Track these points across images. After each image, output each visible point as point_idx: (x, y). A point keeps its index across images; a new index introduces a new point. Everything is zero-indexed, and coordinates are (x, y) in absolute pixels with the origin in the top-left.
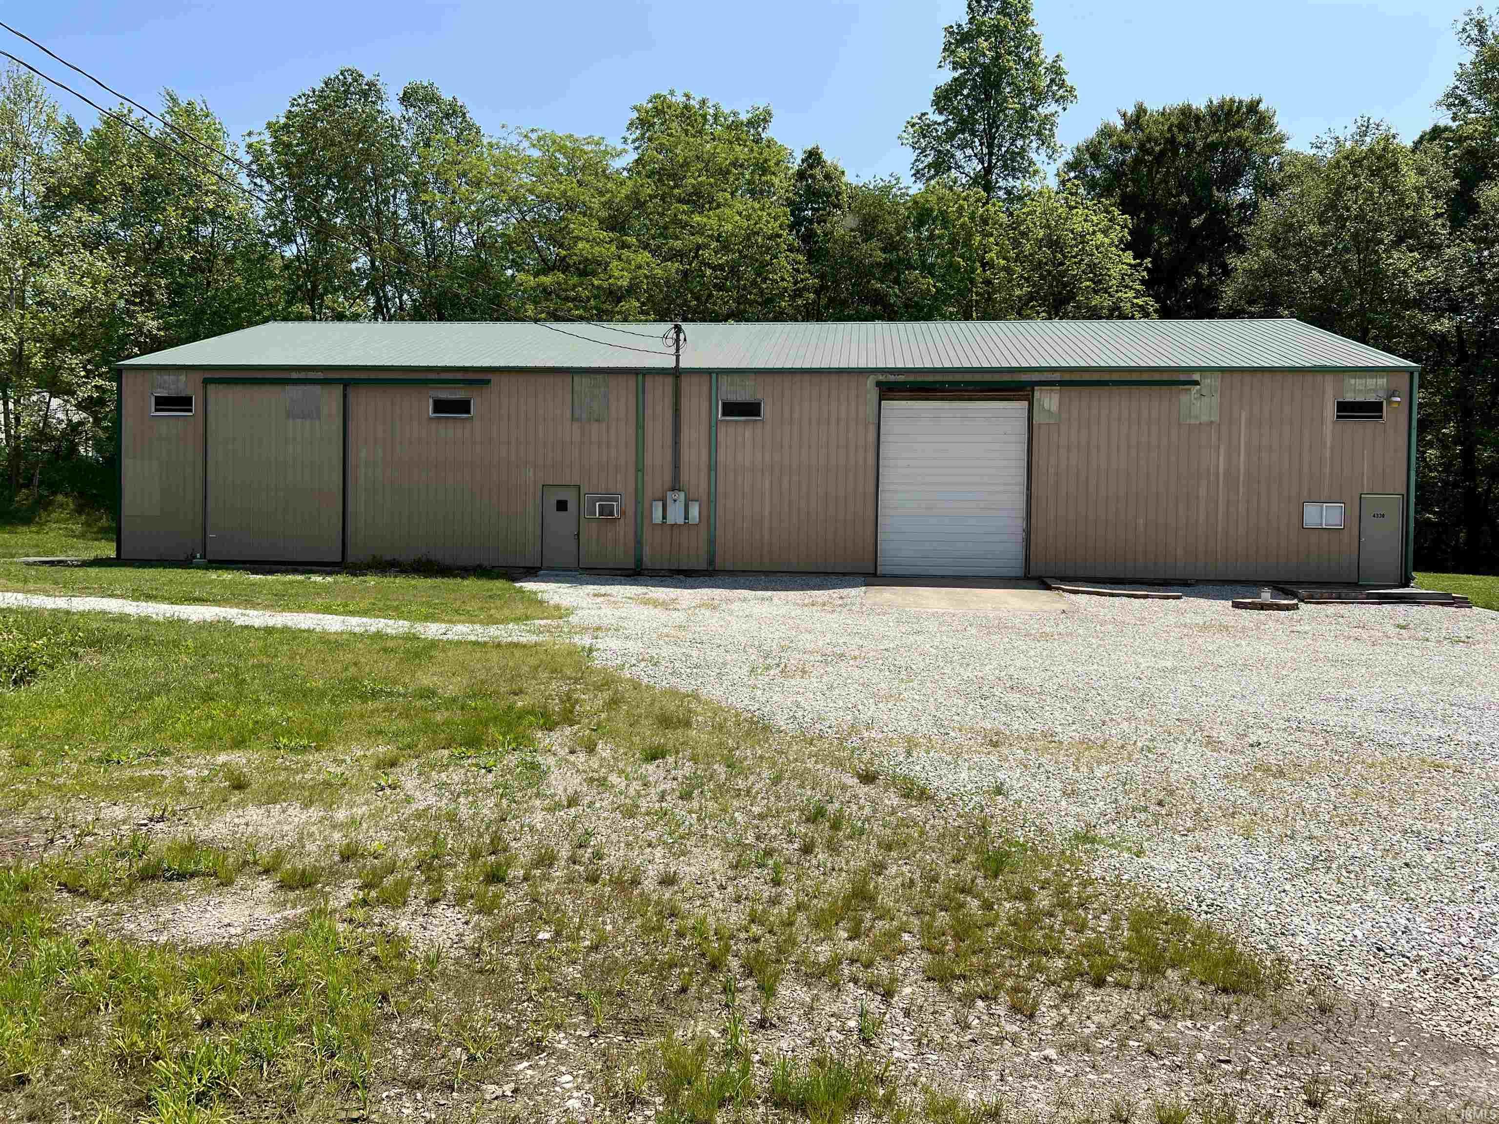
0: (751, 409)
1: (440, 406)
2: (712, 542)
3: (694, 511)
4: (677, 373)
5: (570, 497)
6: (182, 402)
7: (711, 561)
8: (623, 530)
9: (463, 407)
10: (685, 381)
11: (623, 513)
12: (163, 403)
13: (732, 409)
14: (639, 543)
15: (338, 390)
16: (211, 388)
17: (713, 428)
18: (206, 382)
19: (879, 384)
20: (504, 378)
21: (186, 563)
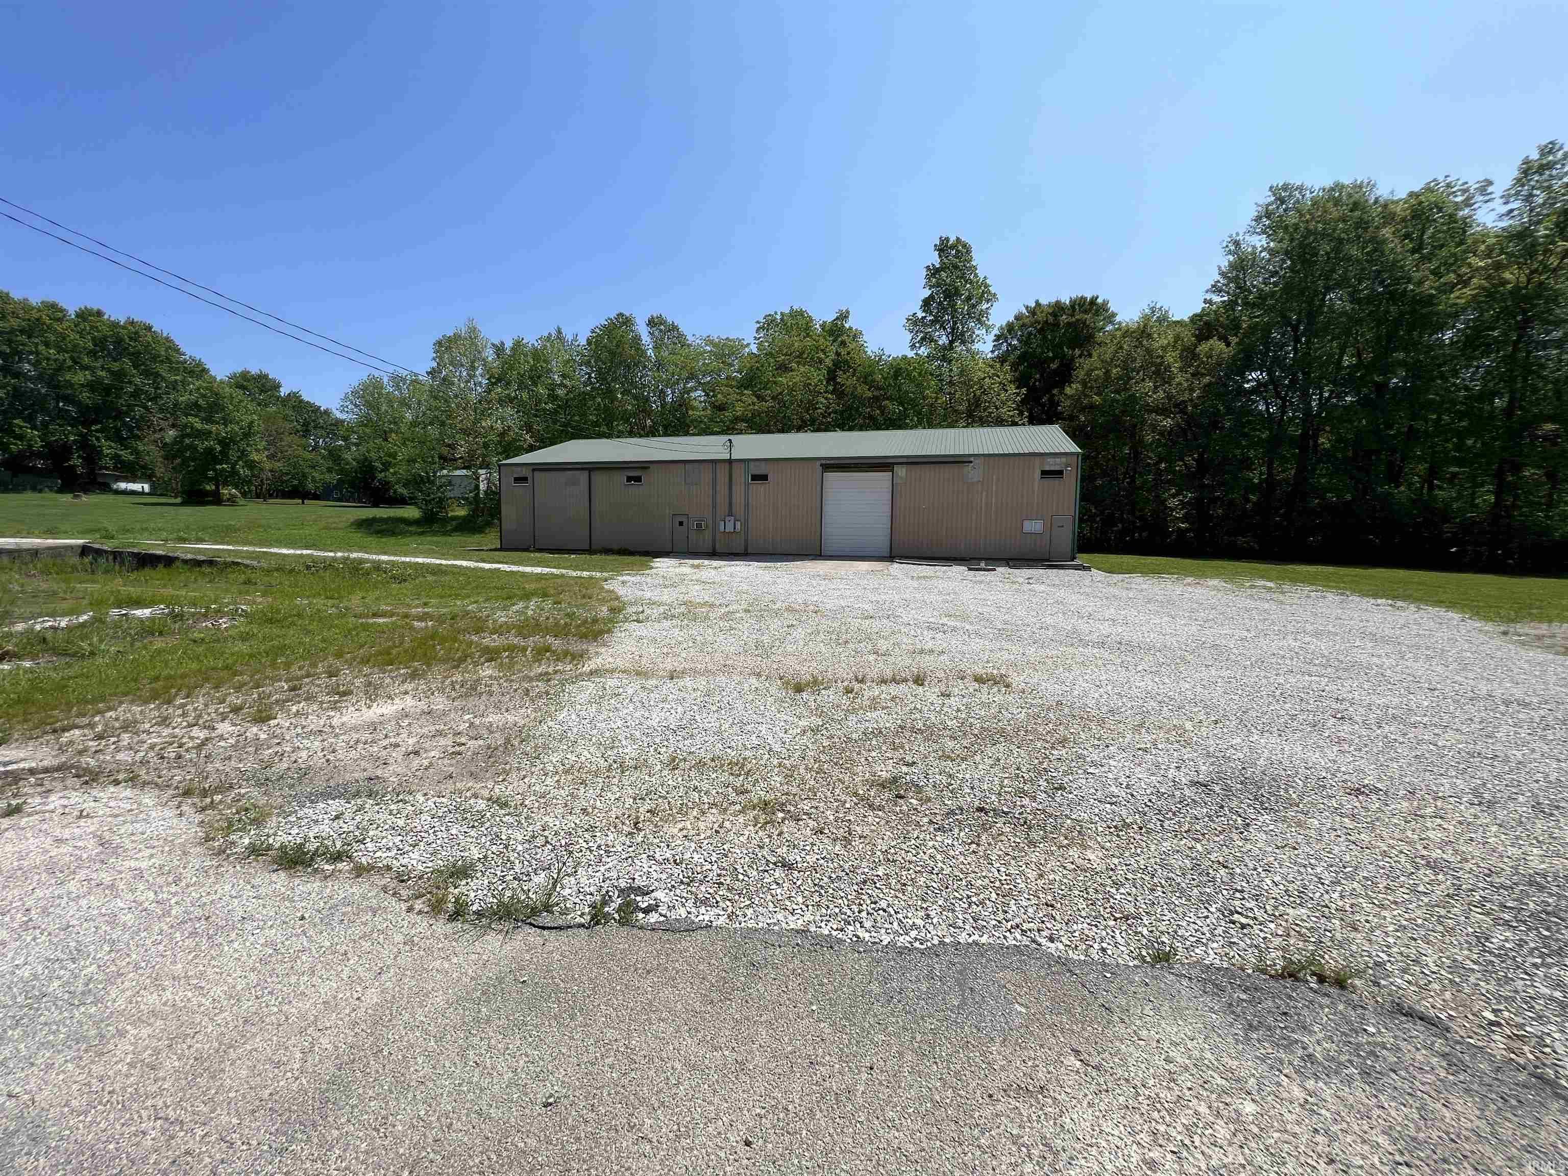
0: (764, 478)
1: (629, 479)
2: (746, 541)
3: (738, 524)
4: (730, 462)
5: (684, 519)
6: (525, 479)
7: (746, 549)
8: (708, 535)
9: (638, 479)
10: (734, 465)
11: (707, 526)
12: (517, 480)
13: (755, 478)
14: (714, 540)
15: (586, 473)
16: (536, 473)
17: (747, 485)
18: (534, 470)
19: (821, 465)
20: (655, 466)
21: (527, 550)
